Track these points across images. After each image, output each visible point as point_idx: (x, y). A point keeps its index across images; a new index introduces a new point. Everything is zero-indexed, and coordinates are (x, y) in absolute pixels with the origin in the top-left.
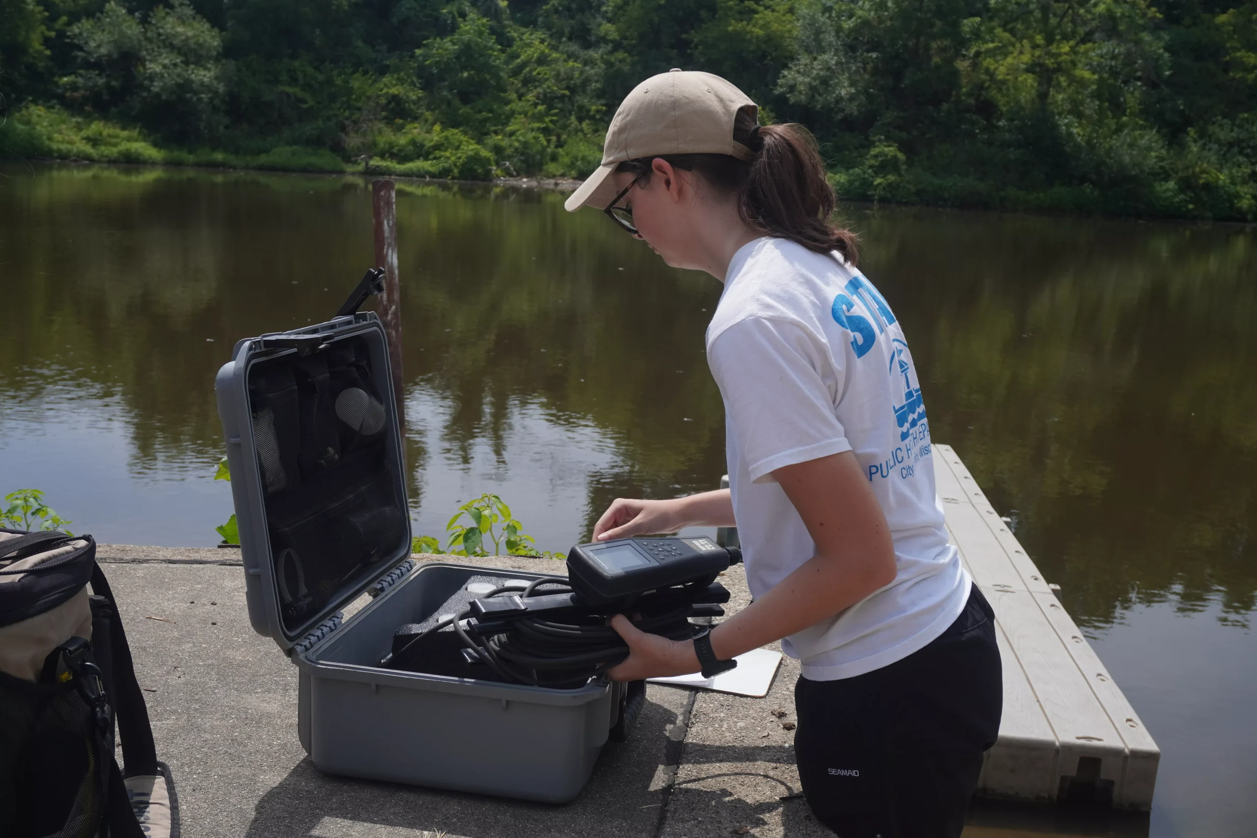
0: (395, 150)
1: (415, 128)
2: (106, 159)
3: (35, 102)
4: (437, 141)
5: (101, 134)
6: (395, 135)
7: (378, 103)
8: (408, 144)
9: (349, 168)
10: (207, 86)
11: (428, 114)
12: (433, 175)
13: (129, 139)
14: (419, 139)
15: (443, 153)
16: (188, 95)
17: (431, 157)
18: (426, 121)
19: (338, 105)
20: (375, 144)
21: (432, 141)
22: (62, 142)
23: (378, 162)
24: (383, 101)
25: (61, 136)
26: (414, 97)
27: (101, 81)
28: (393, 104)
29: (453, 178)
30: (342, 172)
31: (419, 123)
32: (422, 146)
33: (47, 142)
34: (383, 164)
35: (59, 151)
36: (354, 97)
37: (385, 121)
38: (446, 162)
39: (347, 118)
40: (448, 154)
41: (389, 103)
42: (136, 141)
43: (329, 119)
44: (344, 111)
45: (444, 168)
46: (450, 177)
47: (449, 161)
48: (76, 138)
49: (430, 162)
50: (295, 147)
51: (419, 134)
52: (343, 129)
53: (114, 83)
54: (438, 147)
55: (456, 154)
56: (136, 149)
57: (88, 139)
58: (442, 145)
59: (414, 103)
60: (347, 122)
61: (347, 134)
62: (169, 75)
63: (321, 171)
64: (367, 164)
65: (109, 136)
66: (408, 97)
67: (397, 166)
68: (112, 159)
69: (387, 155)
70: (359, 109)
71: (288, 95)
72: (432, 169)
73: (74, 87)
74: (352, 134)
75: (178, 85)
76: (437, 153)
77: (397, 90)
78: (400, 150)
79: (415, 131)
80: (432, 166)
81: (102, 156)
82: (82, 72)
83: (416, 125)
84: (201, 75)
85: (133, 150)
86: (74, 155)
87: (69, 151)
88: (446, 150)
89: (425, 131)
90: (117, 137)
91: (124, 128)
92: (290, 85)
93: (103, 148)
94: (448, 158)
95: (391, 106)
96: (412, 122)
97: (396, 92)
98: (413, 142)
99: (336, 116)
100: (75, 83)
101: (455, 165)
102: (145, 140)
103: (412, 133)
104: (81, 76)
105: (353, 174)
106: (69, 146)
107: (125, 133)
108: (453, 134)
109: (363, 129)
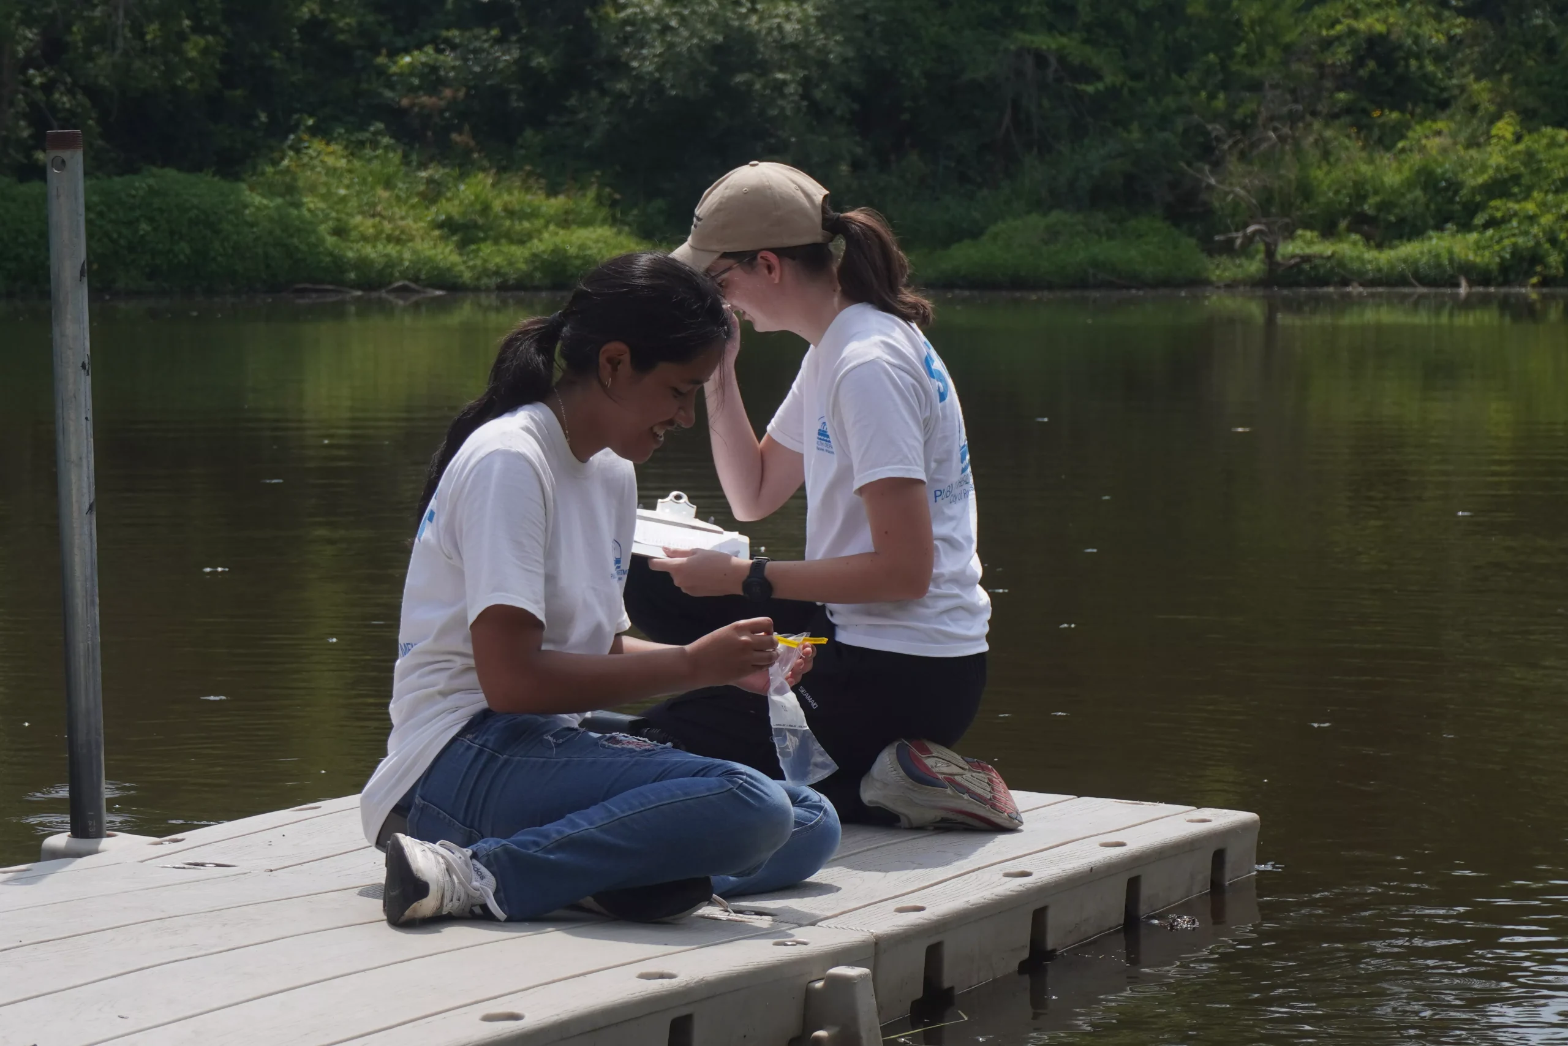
0: (1368, 208)
1: (1439, 133)
2: (494, 281)
3: (321, 131)
4: (1498, 168)
5: (486, 209)
6: (1371, 161)
7: (1321, 66)
8: (1410, 185)
9: (1222, 269)
10: (795, 46)
11: (1481, 90)
12: (1480, 276)
13: (566, 220)
14: (1446, 167)
15: (1514, 206)
16: (740, 78)
17: (1479, 219)
18: (1474, 109)
19: (1193, 78)
20: (1306, 191)
21: (1483, 168)
22: (372, 240)
23: (1310, 243)
24: (1341, 55)
25: (370, 222)
26: (1438, 40)
27: (507, 57)
28: (1372, 64)
29: (1545, 282)
30: (1197, 282)
31: (1451, 118)
32: (1454, 186)
33: (330, 240)
34: (1325, 248)
35: (363, 264)
36: (1241, 49)
37: (1346, 119)
38: (1526, 233)
39: (1216, 117)
40: (1530, 207)
41: (1360, 61)
42: (587, 223)
43: (1164, 121)
44: (1212, 96)
45: (1515, 251)
46: (1534, 280)
47: (1535, 230)
48: (414, 225)
49: (1474, 236)
50: (1055, 216)
51: (1444, 151)
52: (1207, 151)
53: (539, 60)
54: (1500, 187)
55: (1558, 206)
56: (582, 247)
57: (449, 227)
58: (1516, 178)
59: (1439, 57)
60: (1216, 129)
61: (1217, 165)
62: (683, 20)
63: (1130, 280)
64: (1270, 253)
65: (510, 213)
66: (1417, 39)
67: (1370, 255)
68: (513, 277)
69: (1343, 224)
70: (1256, 86)
71: (1040, 59)
72: (1485, 259)
73: (432, 78)
74: (1233, 165)
75: (716, 52)
76: (1499, 206)
77: (1385, 21)
78: (1385, 206)
79: (1434, 144)
80: (1478, 247)
81: (485, 272)
82: (454, 34)
83: (1440, 125)
84: (777, 16)
85: (572, 251)
86: (404, 275)
87: (391, 264)
88: (1527, 197)
89: (1462, 138)
90: (534, 214)
91: (552, 191)
92: (1051, 28)
93: (487, 249)
94: (1532, 219)
95: (1362, 73)
96: (1430, 116)
97: (1380, 28)
98: (1427, 179)
99: (1186, 111)
100: (434, 69)
101: (1553, 241)
102: (614, 221)
103: (1422, 149)
104: (454, 47)
105: (1231, 286)
106: (392, 250)
107: (557, 204)
108: (1553, 143)
109: (1264, 146)
